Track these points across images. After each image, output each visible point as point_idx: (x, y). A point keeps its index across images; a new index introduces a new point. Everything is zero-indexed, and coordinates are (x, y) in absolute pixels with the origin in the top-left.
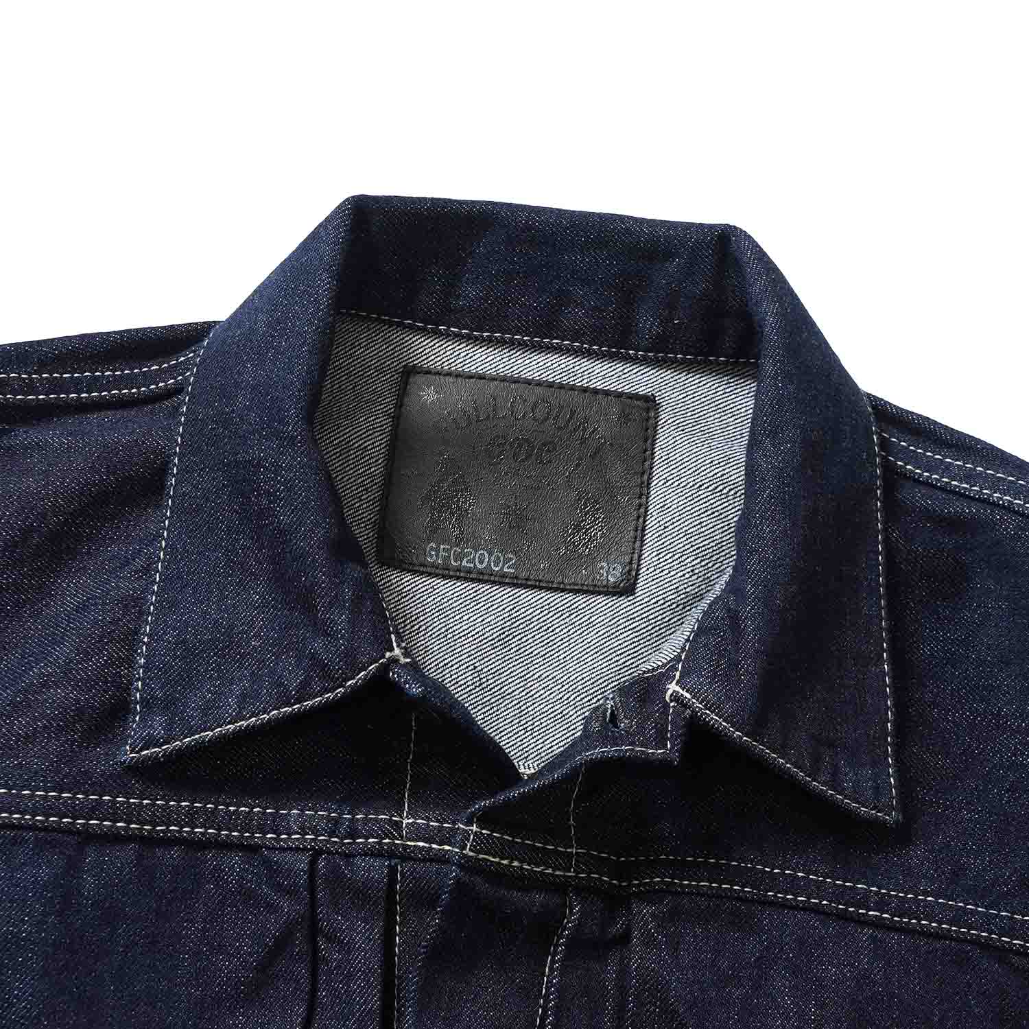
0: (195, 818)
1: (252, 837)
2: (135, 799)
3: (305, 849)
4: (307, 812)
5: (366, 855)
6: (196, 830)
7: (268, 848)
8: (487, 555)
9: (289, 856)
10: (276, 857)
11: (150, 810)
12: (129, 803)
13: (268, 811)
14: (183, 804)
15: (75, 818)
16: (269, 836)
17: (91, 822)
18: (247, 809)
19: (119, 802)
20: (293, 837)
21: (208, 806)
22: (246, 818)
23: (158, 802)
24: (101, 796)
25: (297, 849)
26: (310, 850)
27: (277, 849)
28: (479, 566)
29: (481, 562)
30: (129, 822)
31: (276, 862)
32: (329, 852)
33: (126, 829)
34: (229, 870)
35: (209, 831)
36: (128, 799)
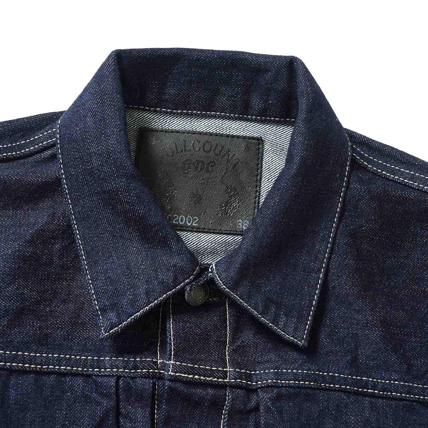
0: (61, 362)
1: (88, 371)
2: (33, 353)
3: (113, 376)
4: (113, 358)
5: (142, 377)
6: (62, 368)
7: (95, 376)
8: (184, 218)
9: (106, 379)
10: (99, 380)
11: (40, 359)
12: (30, 355)
13: (95, 358)
14: (55, 355)
15: (6, 362)
16: (96, 370)
17: (13, 364)
18: (85, 358)
19: (26, 355)
20: (107, 370)
21: (67, 356)
22: (84, 361)
23: (43, 355)
24: (17, 352)
25: (109, 376)
26: (115, 376)
27: (100, 376)
28: (181, 223)
29: (182, 221)
30: (30, 364)
31: (100, 382)
32: (124, 377)
33: (29, 367)
34: (78, 386)
35: (68, 368)
36: (30, 353)
